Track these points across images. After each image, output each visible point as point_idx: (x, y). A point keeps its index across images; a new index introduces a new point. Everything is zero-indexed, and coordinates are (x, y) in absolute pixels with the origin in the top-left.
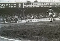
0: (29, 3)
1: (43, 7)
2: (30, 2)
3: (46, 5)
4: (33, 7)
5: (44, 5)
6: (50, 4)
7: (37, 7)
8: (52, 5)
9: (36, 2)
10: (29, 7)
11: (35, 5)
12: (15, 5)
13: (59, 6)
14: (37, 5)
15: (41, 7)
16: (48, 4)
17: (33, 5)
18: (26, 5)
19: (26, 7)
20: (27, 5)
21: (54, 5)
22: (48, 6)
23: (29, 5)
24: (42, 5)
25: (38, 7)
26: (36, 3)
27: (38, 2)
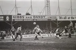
0: (19, 16)
1: (36, 20)
2: (20, 14)
3: (39, 18)
4: (24, 20)
5: (37, 18)
6: (44, 17)
7: (29, 20)
8: (47, 18)
9: (28, 14)
10: (19, 20)
11: (26, 18)
12: (2, 18)
13: (55, 20)
14: (29, 18)
15: (34, 20)
16: (42, 17)
17: (24, 18)
18: (15, 19)
19: (15, 20)
20: (17, 18)
21: (50, 18)
22: (42, 20)
23: (19, 18)
24: (35, 18)
25: (31, 20)
26: (28, 16)
27: (30, 15)
